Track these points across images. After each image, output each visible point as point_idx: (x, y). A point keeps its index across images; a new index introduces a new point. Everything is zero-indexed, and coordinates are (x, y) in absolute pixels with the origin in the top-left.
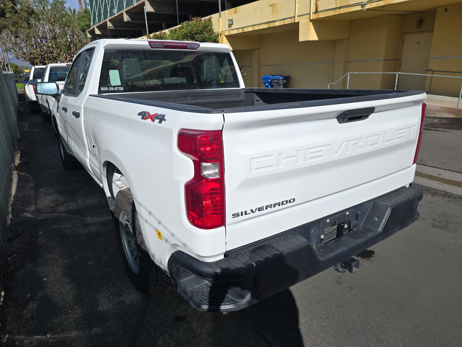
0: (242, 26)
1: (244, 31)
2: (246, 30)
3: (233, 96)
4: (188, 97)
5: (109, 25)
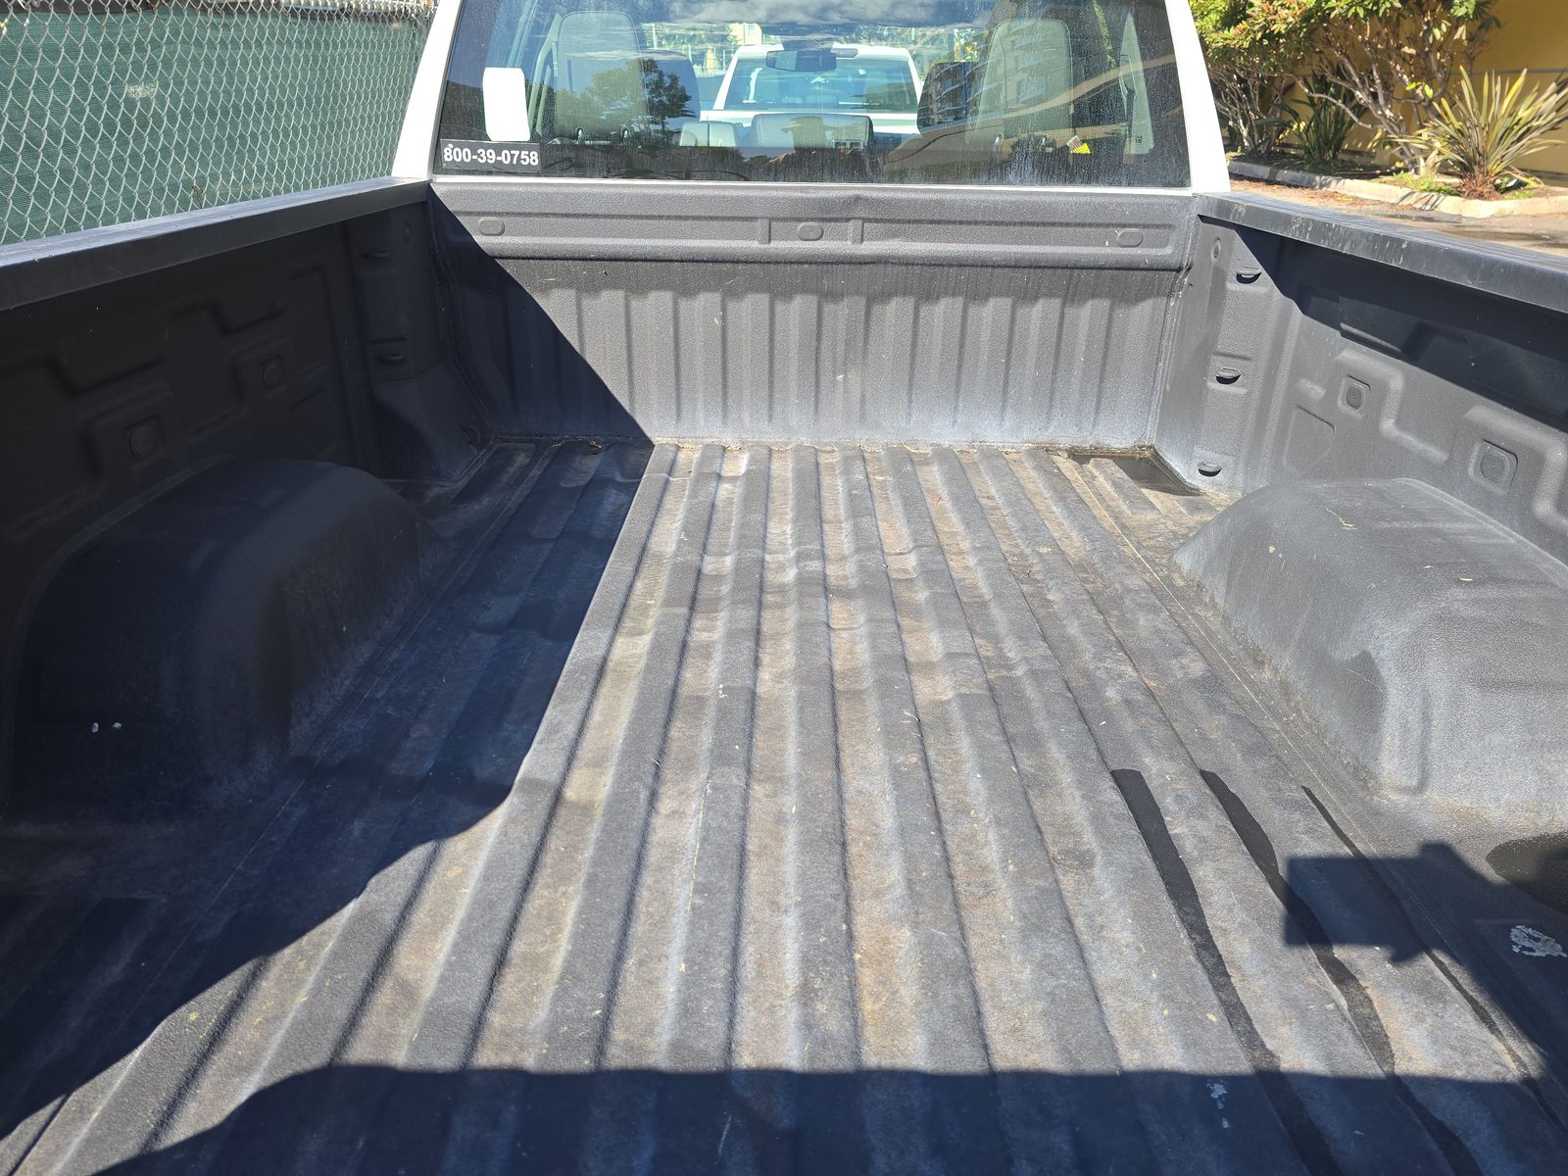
3: (1119, 232)
4: (848, 220)
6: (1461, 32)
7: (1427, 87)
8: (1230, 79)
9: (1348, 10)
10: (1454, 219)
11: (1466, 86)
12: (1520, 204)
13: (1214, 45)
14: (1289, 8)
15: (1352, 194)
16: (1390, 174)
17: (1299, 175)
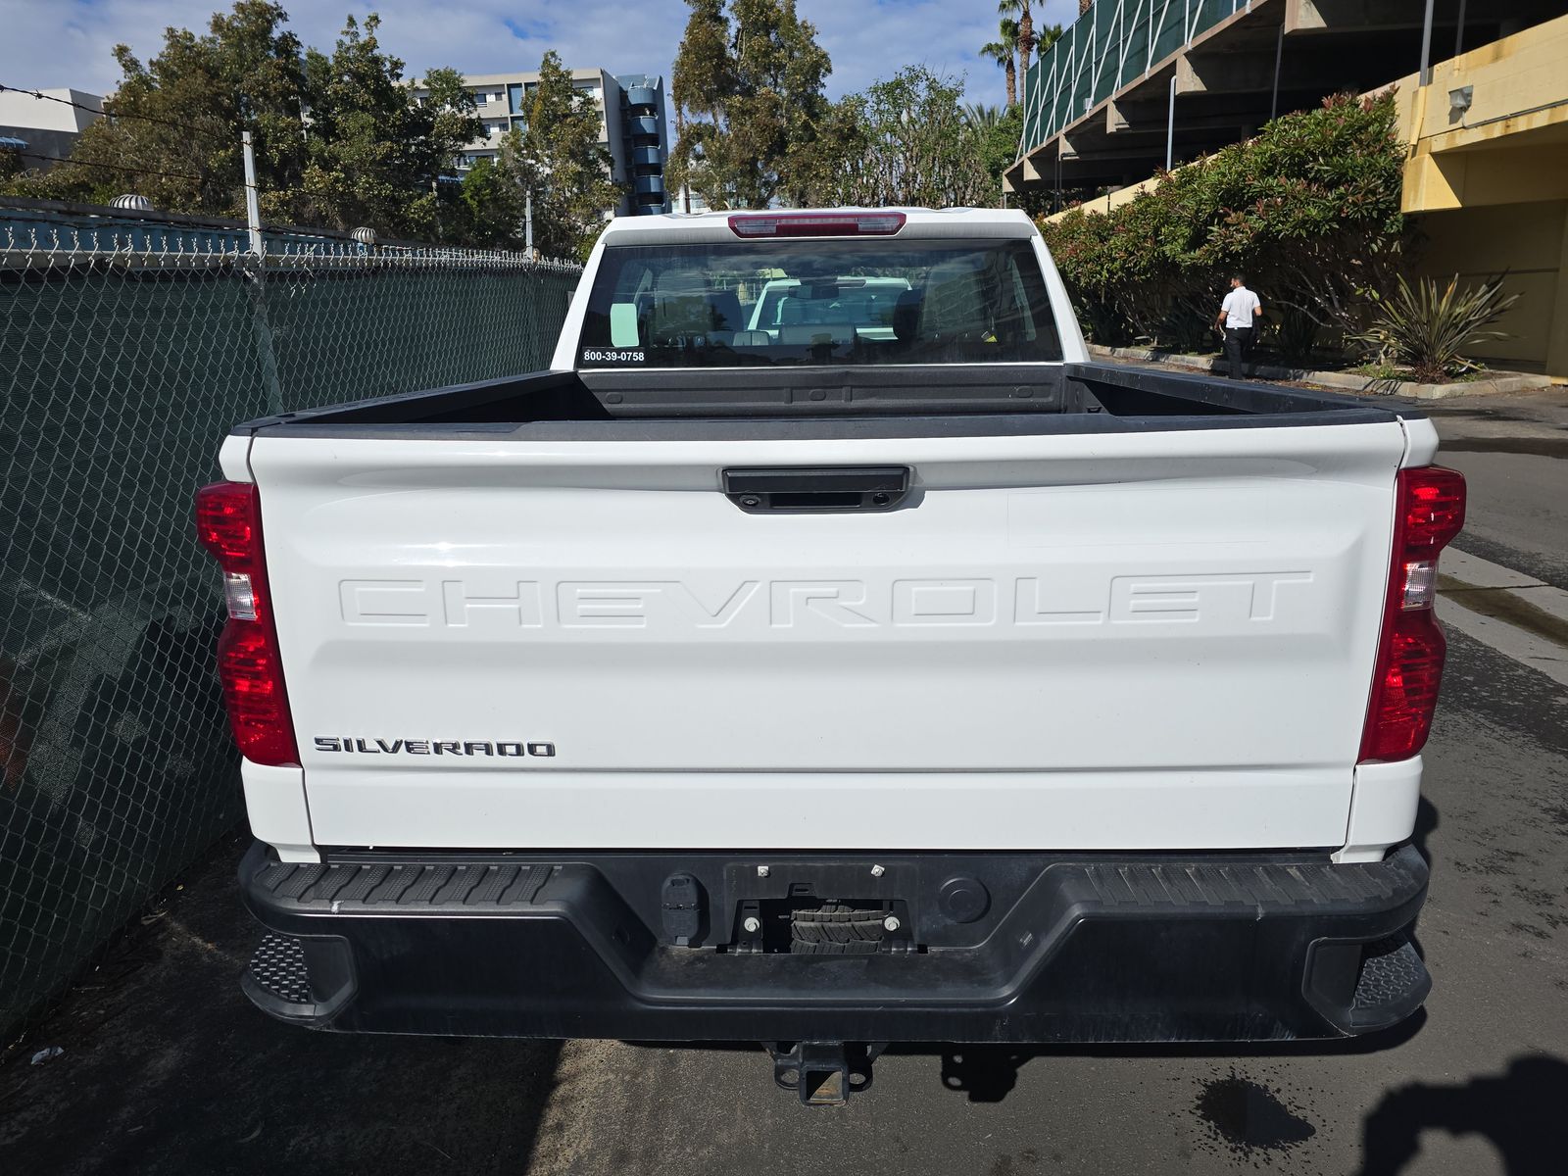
0: (1507, 113)
1: (1512, 131)
2: (1521, 125)
3: (1017, 389)
4: (841, 387)
5: (1066, 148)
6: (1396, 246)
7: (1374, 292)
8: (1208, 291)
9: (1293, 232)
10: (1410, 401)
11: (1404, 289)
12: (1469, 386)
13: (1183, 264)
14: (1243, 232)
15: (1322, 384)
16: (1355, 366)
17: (1275, 369)
